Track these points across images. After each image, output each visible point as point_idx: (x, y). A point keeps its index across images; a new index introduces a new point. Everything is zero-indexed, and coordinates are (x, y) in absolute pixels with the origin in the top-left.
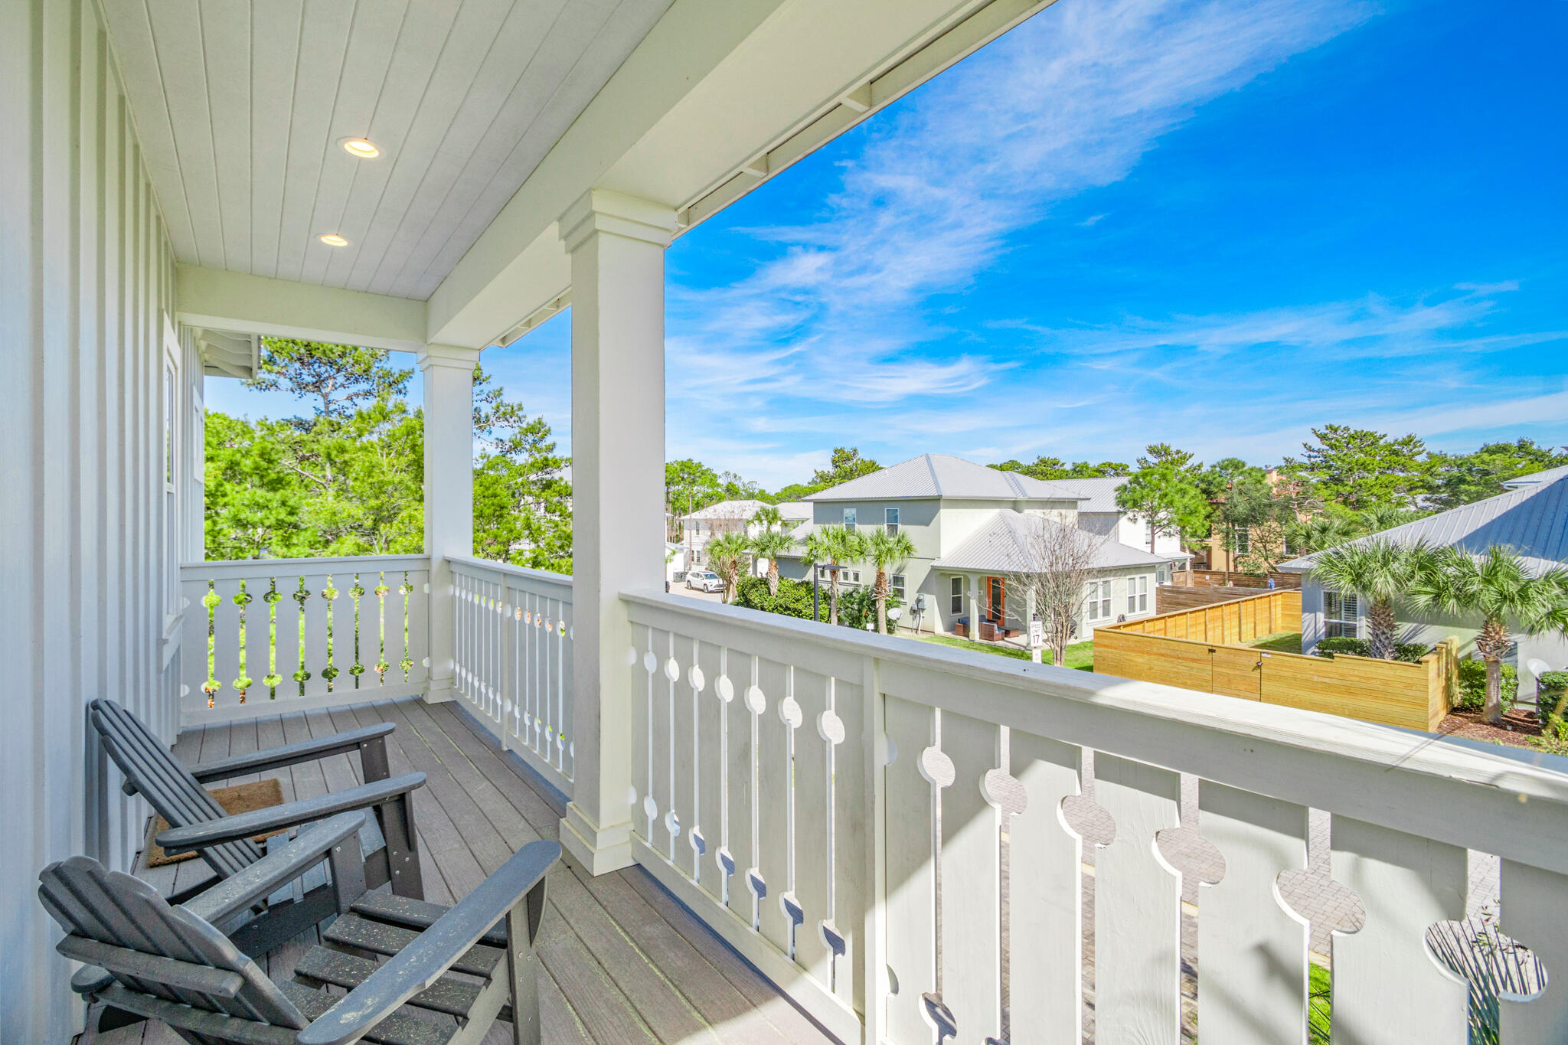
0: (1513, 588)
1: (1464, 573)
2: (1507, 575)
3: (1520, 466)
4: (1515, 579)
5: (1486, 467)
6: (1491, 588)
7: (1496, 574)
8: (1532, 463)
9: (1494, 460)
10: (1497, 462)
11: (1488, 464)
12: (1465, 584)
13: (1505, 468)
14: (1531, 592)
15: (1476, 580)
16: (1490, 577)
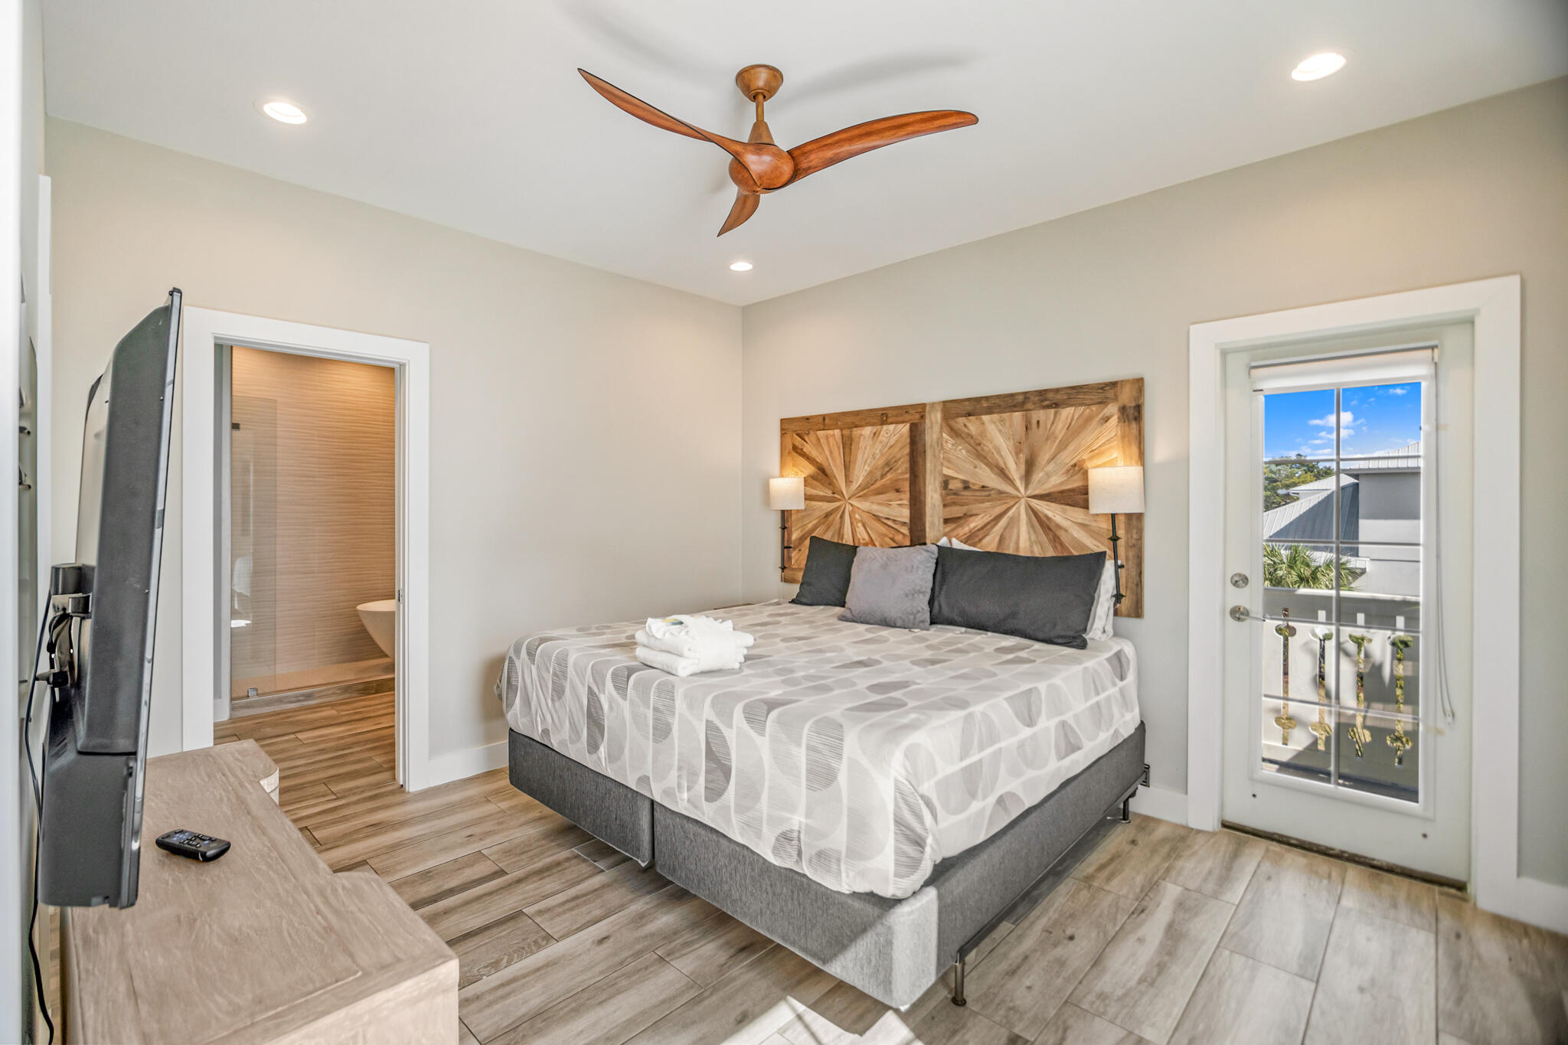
0: (1307, 573)
1: (1275, 562)
2: (1302, 563)
3: (1297, 475)
4: (1308, 565)
5: (1274, 476)
6: (1293, 572)
7: (1296, 562)
8: (1306, 473)
9: (1280, 470)
10: (1282, 472)
11: (1275, 473)
12: (1276, 570)
13: (1287, 477)
14: (1319, 575)
15: (1284, 566)
16: (1292, 563)
